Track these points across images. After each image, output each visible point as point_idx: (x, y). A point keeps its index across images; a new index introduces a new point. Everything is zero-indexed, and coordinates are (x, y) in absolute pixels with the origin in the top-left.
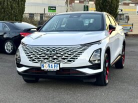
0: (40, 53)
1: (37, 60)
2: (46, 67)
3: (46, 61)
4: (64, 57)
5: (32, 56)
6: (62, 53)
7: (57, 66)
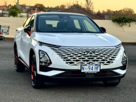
0: (79, 55)
1: (75, 63)
2: (86, 69)
3: (86, 63)
4: (103, 58)
5: (69, 58)
6: (102, 55)
7: (97, 68)
